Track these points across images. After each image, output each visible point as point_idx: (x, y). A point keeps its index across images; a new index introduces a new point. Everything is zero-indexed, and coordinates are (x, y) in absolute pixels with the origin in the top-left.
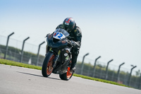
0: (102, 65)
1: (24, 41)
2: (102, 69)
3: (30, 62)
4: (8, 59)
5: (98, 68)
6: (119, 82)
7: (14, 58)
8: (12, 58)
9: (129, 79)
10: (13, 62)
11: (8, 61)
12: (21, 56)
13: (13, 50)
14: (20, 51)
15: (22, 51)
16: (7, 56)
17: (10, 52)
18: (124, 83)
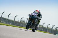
0: (41, 25)
1: (9, 15)
2: (41, 27)
3: (11, 24)
4: (2, 22)
6: (47, 32)
7: (4, 22)
8: (3, 22)
9: (52, 31)
10: (4, 24)
11: (2, 23)
12: (7, 21)
13: (4, 19)
14: (7, 19)
15: (8, 19)
16: (1, 21)
17: (3, 20)
18: (49, 32)
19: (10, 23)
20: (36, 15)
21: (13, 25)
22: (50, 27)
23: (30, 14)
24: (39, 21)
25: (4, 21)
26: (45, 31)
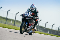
21: (50, 34)
25: (41, 30)
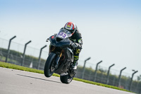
3: (31, 66)
4: (9, 62)
5: (100, 72)
8: (13, 61)
10: (15, 66)
11: (10, 65)
12: (22, 59)
13: (15, 54)
15: (23, 54)
16: (8, 60)
17: (12, 55)
18: (124, 88)
19: (29, 65)
20: (67, 37)
22: (127, 74)
23: (51, 37)
24: (78, 54)
26: (115, 85)
